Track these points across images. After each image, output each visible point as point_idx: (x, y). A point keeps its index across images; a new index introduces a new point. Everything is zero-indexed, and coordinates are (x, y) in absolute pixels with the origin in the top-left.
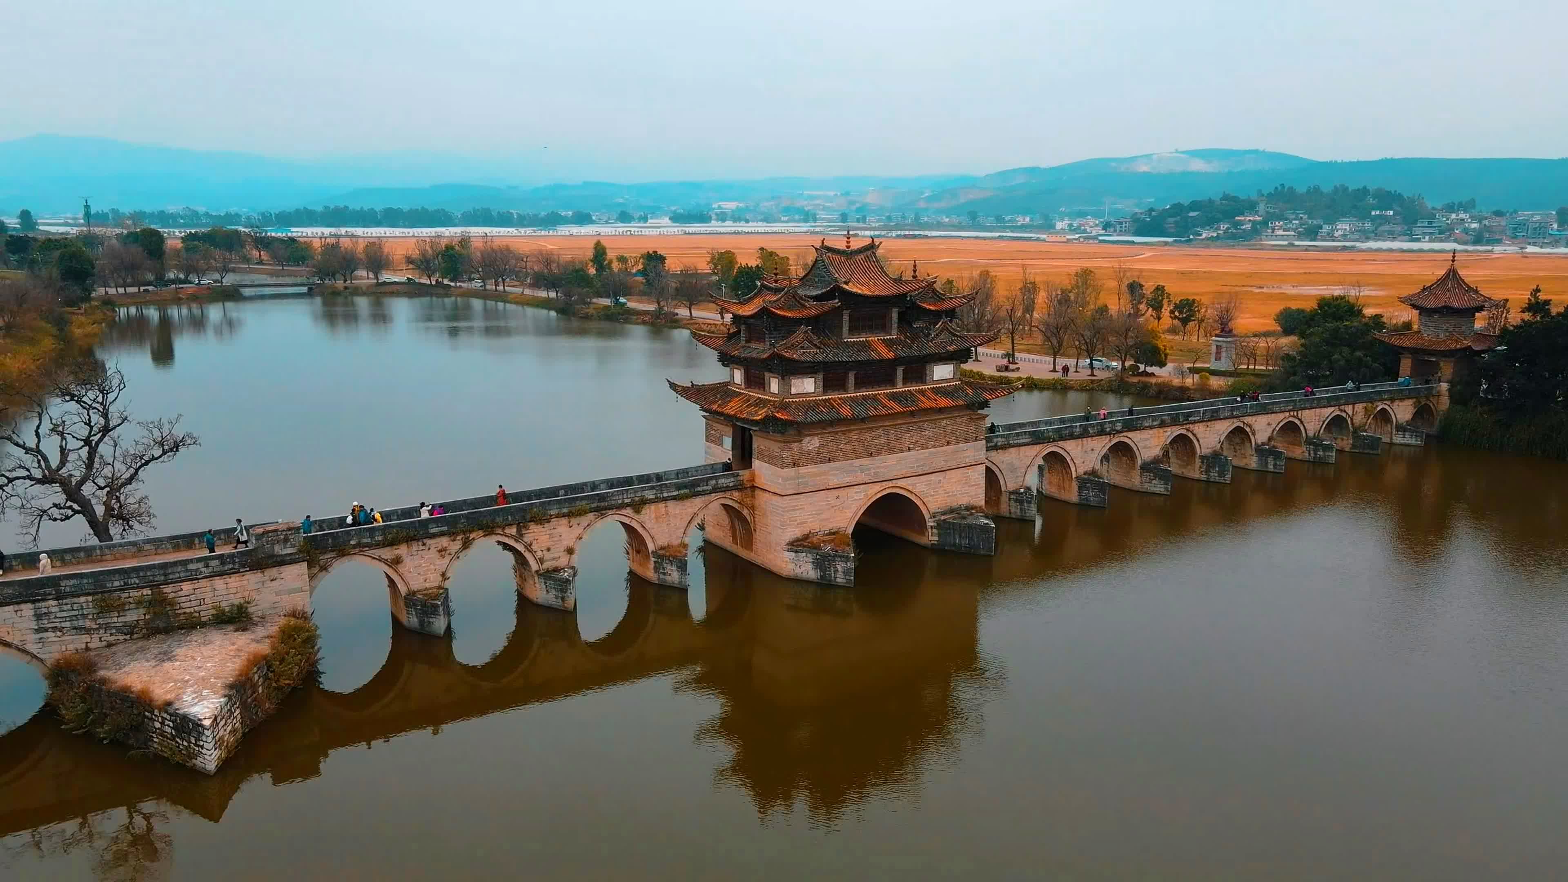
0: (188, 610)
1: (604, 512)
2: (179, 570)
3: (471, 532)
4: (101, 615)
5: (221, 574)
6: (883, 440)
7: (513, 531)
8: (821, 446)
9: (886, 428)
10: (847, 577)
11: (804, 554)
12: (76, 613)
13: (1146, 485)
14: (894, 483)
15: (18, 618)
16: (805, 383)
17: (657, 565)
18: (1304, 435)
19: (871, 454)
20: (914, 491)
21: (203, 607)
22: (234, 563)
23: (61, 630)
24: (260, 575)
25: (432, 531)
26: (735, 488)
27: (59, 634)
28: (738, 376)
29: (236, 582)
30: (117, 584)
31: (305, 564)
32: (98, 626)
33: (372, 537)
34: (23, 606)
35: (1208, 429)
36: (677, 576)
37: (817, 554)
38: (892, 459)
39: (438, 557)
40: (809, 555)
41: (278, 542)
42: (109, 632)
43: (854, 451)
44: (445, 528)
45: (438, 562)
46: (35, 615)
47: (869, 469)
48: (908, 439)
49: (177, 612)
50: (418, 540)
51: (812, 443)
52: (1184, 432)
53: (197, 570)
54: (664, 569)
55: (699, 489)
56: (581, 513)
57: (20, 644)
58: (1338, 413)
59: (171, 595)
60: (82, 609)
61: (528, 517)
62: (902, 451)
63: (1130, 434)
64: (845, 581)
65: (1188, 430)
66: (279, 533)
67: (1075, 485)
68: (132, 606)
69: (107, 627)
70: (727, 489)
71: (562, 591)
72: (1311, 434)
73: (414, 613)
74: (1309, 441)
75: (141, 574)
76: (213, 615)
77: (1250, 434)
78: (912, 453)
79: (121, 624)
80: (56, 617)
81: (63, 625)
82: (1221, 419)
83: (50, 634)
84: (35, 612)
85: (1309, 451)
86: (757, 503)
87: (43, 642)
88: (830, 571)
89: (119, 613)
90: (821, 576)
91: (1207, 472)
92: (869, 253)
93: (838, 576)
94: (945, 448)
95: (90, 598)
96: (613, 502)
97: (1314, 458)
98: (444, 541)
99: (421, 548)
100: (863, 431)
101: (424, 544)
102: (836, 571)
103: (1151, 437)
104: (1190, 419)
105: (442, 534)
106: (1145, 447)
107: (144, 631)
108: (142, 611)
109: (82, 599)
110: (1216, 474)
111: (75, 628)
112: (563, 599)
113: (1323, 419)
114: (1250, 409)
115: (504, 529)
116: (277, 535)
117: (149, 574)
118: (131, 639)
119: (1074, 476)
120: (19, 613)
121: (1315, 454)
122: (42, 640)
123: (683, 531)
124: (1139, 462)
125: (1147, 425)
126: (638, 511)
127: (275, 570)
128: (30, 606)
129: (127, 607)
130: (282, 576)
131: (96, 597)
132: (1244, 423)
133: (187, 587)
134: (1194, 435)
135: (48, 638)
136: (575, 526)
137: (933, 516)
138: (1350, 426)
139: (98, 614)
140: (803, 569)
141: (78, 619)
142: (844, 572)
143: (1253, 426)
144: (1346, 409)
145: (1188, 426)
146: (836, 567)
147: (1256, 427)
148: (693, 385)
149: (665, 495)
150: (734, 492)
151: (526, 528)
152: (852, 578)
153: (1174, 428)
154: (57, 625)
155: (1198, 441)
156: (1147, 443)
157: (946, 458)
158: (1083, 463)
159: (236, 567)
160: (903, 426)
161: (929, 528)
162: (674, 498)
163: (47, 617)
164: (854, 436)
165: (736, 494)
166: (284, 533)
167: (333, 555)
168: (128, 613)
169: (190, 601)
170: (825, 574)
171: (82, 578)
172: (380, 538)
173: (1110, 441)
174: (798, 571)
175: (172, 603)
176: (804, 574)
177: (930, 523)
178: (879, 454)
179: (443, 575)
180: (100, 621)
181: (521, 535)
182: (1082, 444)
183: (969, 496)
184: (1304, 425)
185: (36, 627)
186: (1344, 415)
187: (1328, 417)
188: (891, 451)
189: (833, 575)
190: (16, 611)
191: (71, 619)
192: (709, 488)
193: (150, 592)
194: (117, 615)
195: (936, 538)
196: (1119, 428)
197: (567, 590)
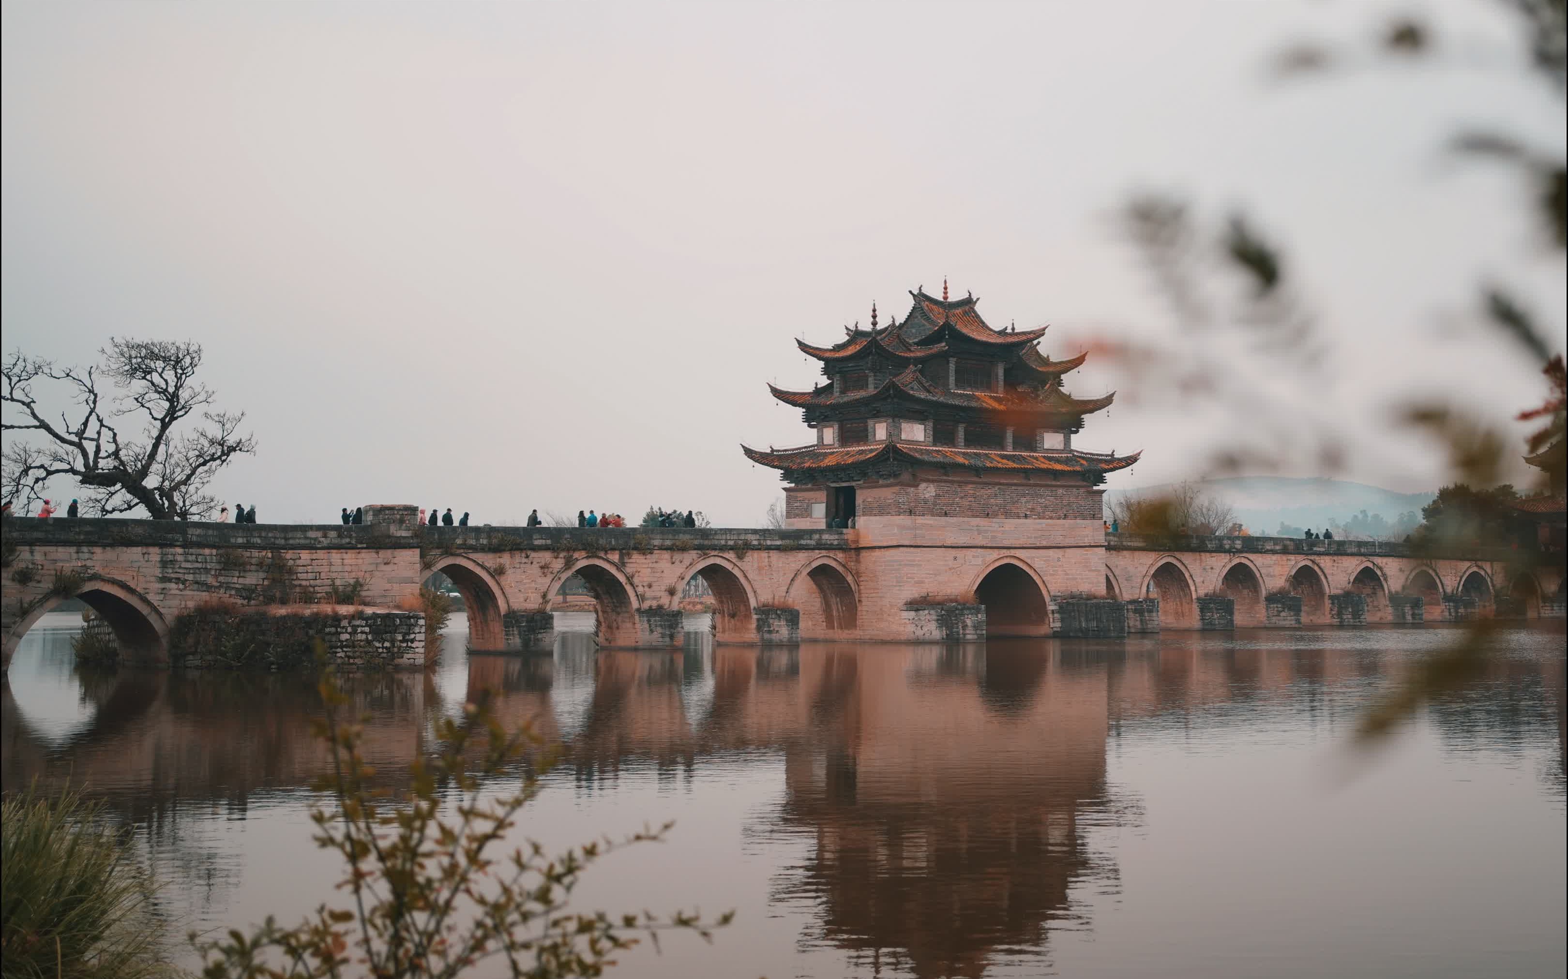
0: (304, 583)
1: (707, 551)
2: (298, 536)
3: (574, 550)
4: (223, 572)
5: (339, 547)
6: (1000, 501)
7: (615, 557)
8: (937, 496)
9: (1002, 487)
10: (978, 632)
11: (926, 612)
12: (199, 565)
13: (1274, 619)
14: (1013, 552)
15: (144, 562)
16: (915, 428)
17: (761, 623)
18: (1441, 590)
19: (988, 514)
20: (1033, 566)
21: (318, 582)
22: (350, 537)
23: (184, 582)
24: (374, 555)
25: (537, 542)
26: (839, 548)
27: (181, 586)
28: (830, 435)
29: (352, 559)
30: (240, 540)
31: (418, 551)
32: (218, 584)
33: (477, 539)
34: (152, 550)
35: (1336, 565)
36: (787, 632)
37: (942, 609)
38: (1011, 524)
39: (540, 574)
40: (932, 612)
41: (394, 522)
42: (228, 592)
43: (970, 508)
44: (549, 542)
45: (540, 580)
46: (161, 561)
47: (986, 532)
48: (1025, 504)
49: (293, 582)
50: (521, 550)
51: (928, 491)
52: (1309, 564)
53: (316, 539)
54: (769, 626)
55: (803, 542)
56: (683, 549)
57: (142, 592)
58: (1475, 569)
59: (291, 563)
60: (206, 562)
61: (632, 543)
62: (1019, 517)
63: (1252, 556)
64: (976, 637)
65: (1313, 562)
66: (396, 512)
67: (1196, 607)
68: (253, 568)
69: (228, 587)
70: (830, 548)
71: (671, 627)
72: (1449, 590)
73: (516, 632)
74: (1448, 598)
75: (263, 534)
76: (326, 593)
77: (1382, 578)
78: (1028, 521)
79: (240, 587)
80: (180, 567)
81: (187, 577)
82: (1348, 555)
83: (173, 585)
84: (162, 557)
85: (1450, 609)
86: (862, 567)
87: (165, 594)
88: (958, 628)
89: (240, 573)
90: (947, 635)
91: (1340, 614)
92: (967, 308)
93: (968, 632)
94: (1062, 521)
95: (214, 552)
96: (716, 542)
97: (1455, 617)
98: (547, 556)
99: (524, 560)
100: (979, 486)
101: (527, 557)
102: (965, 627)
103: (1275, 564)
104: (1315, 549)
105: (546, 548)
106: (1268, 575)
107: (261, 598)
108: (262, 575)
109: (207, 551)
110: (1350, 616)
111: (197, 583)
112: (672, 637)
113: (1460, 574)
114: (1379, 549)
115: (606, 553)
116: (394, 514)
117: (270, 535)
118: (248, 606)
119: (1194, 596)
120: (146, 556)
121: (1457, 612)
122: (165, 591)
123: (785, 588)
124: (1264, 593)
125: (1269, 548)
126: (740, 557)
127: (389, 551)
128: (157, 550)
129: (248, 567)
130: (395, 561)
131: (221, 551)
132: (1374, 564)
133: (305, 555)
134: (1320, 568)
135: (170, 590)
136: (677, 563)
137: (1054, 599)
138: (1491, 588)
139: (220, 570)
140: (925, 629)
141: (200, 573)
142: (974, 627)
143: (1384, 569)
144: (1484, 567)
145: (1312, 557)
146: (965, 622)
147: (1387, 570)
148: (773, 451)
149: (769, 543)
150: (837, 552)
151: (629, 555)
152: (984, 632)
153: (1300, 557)
154: (180, 576)
155: (1326, 578)
156: (1271, 570)
157: (1064, 533)
158: (1203, 582)
159: (353, 542)
160: (1019, 488)
161: (1049, 612)
162: (778, 548)
163: (172, 566)
164: (970, 489)
165: (840, 556)
166: (401, 513)
167: (438, 552)
168: (247, 574)
169: (307, 572)
170: (952, 632)
171: (209, 528)
172: (485, 542)
173: (1230, 561)
174: (919, 633)
175: (291, 571)
176: (927, 635)
177: (1051, 607)
178: (995, 515)
179: (544, 596)
180: (221, 579)
181: (624, 564)
182: (1201, 559)
183: (1089, 583)
184: (1440, 578)
185: (160, 576)
186: (1483, 573)
187: (1465, 572)
188: (1008, 515)
189: (961, 632)
190: (144, 554)
191: (195, 572)
192: (813, 542)
193: (270, 555)
194: (238, 575)
195: (1058, 624)
196: (1239, 547)
197: (677, 624)
